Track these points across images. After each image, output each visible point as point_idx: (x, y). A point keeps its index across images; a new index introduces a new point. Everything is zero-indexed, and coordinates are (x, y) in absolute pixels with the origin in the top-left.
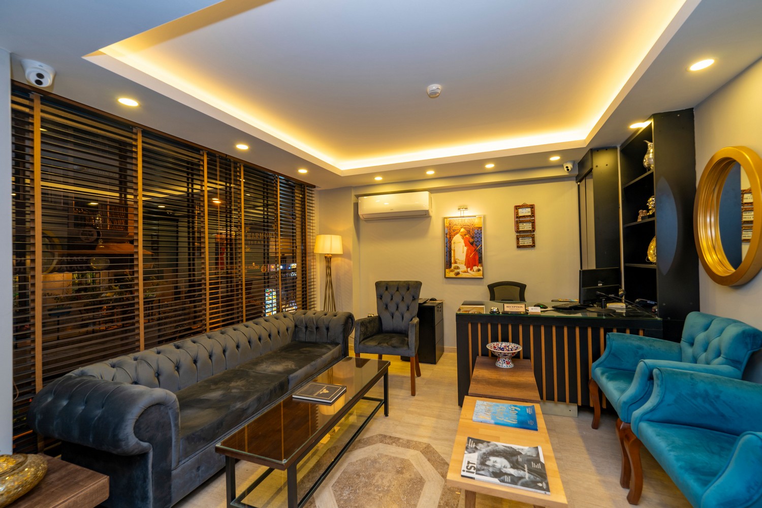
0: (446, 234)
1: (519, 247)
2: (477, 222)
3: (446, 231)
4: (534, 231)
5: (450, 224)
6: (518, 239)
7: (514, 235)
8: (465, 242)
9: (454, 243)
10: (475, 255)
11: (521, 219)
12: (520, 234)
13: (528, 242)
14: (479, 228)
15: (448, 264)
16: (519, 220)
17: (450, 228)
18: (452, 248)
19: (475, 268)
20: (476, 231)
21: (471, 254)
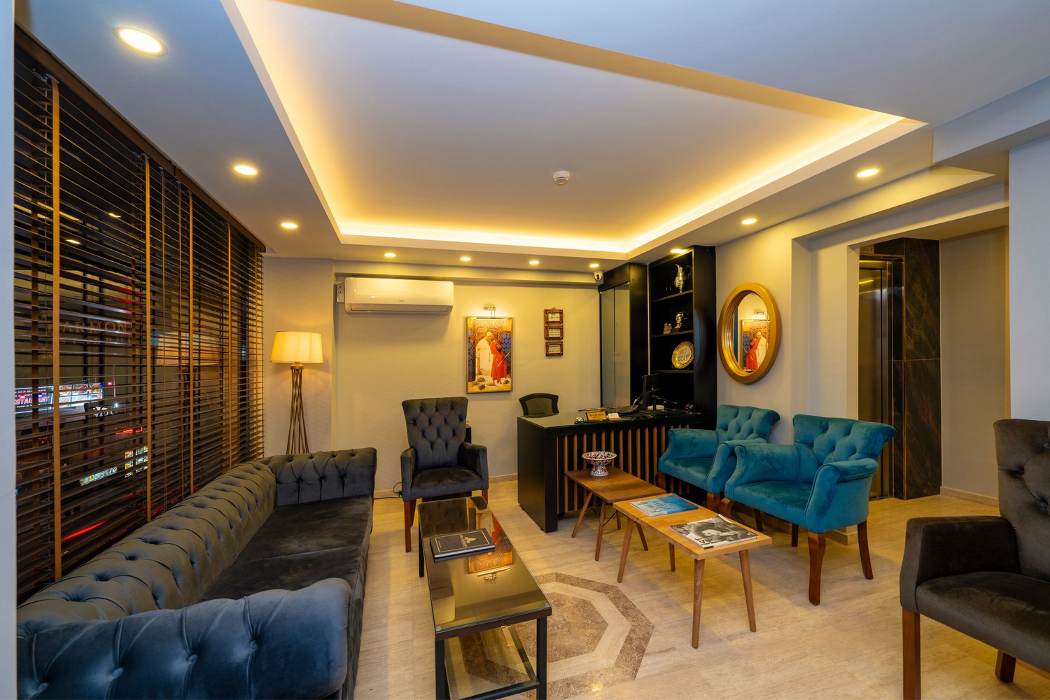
0: (469, 338)
1: (548, 355)
2: (506, 326)
3: (470, 334)
4: (562, 338)
5: (474, 326)
6: (547, 346)
7: (543, 342)
8: (492, 349)
9: (479, 349)
10: (503, 363)
11: (551, 325)
12: (550, 341)
13: (556, 350)
14: (508, 332)
15: (472, 375)
16: (548, 325)
17: (474, 330)
18: (477, 356)
19: (503, 380)
20: (504, 336)
21: (498, 363)
